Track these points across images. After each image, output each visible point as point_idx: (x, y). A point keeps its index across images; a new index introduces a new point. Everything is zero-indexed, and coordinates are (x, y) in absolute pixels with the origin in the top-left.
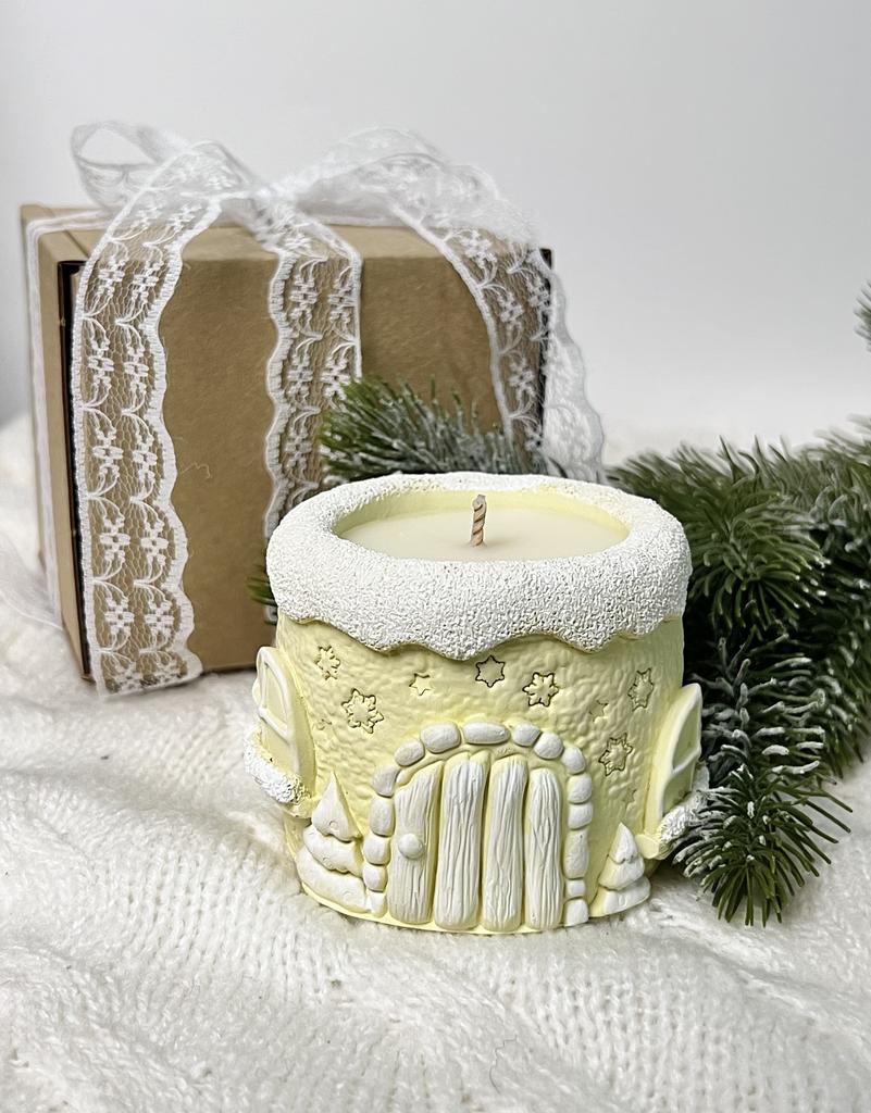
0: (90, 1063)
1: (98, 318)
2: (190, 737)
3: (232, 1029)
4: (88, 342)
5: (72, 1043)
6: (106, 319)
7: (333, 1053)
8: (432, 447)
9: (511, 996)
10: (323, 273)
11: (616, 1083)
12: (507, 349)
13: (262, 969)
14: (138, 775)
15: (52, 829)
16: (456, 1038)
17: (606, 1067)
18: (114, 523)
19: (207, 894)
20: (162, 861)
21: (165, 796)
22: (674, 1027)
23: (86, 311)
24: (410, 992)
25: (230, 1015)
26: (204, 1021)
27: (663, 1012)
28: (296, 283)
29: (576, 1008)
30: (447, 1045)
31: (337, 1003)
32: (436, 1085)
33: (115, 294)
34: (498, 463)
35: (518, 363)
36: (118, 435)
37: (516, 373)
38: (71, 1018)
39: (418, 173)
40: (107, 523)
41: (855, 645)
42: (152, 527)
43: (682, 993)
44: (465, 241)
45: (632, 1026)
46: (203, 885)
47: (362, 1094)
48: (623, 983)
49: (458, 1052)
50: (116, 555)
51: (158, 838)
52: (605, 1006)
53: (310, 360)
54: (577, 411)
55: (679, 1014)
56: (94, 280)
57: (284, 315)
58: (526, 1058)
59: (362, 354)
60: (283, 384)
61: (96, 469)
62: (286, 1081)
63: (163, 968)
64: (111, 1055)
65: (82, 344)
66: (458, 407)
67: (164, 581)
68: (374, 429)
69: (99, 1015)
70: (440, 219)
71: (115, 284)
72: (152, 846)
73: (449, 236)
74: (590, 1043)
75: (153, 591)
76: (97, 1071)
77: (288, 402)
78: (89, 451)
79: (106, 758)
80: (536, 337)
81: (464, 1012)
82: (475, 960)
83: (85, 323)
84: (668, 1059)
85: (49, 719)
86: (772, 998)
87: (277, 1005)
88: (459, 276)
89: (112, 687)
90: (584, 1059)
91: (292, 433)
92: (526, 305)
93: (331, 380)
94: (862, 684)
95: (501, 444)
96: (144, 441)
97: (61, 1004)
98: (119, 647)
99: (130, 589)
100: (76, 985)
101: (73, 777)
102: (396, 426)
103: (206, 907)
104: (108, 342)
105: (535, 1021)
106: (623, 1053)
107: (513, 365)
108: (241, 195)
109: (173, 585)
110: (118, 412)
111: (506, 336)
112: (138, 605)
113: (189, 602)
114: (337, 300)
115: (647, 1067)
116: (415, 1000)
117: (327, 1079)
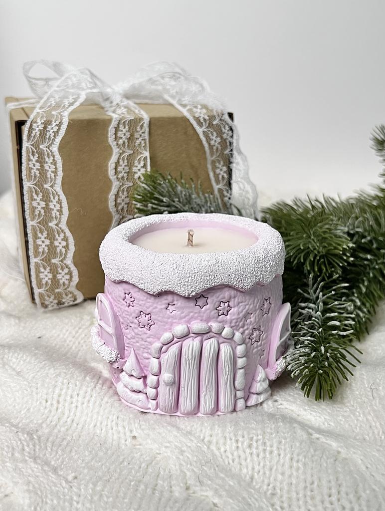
0: (23, 475)
1: (33, 145)
2: (77, 329)
3: (87, 458)
4: (29, 156)
5: (16, 466)
6: (36, 145)
7: (131, 468)
8: (181, 201)
9: (210, 442)
10: (132, 124)
11: (254, 481)
12: (214, 157)
13: (103, 431)
14: (54, 345)
15: (14, 370)
16: (184, 461)
17: (250, 473)
18: (42, 235)
19: (80, 399)
20: (61, 384)
21: (65, 355)
22: (279, 455)
23: (28, 142)
24: (166, 441)
25: (87, 452)
26: (76, 454)
27: (275, 449)
28: (120, 129)
29: (238, 447)
30: (181, 464)
31: (134, 446)
32: (175, 482)
33: (40, 135)
34: (210, 207)
35: (219, 163)
36: (43, 196)
37: (218, 168)
38: (17, 455)
39: (175, 80)
40: (40, 235)
41: (366, 284)
42: (59, 236)
43: (283, 441)
44: (195, 110)
45: (262, 455)
46: (78, 395)
47: (142, 487)
48: (258, 436)
49: (185, 467)
50: (44, 249)
51: (59, 375)
52: (250, 446)
53: (128, 162)
54: (246, 184)
55: (282, 449)
56: (31, 129)
57: (115, 143)
58: (215, 470)
59: (150, 159)
60: (116, 173)
61: (34, 211)
62: (109, 481)
63: (59, 431)
64: (33, 471)
65: (26, 157)
66: (192, 183)
67: (65, 260)
68: (155, 193)
69: (29, 453)
70: (184, 100)
71: (40, 130)
72: (57, 378)
73: (188, 107)
74: (243, 462)
75: (60, 264)
76: (26, 478)
77: (118, 180)
78: (31, 204)
79: (40, 338)
80: (227, 152)
81: (189, 449)
82: (195, 426)
83: (27, 147)
84: (277, 470)
85: (17, 321)
86: (323, 442)
87: (108, 447)
88: (192, 125)
89: (44, 306)
90: (241, 470)
91: (120, 194)
92: (222, 138)
93: (137, 171)
94: (369, 301)
95: (212, 199)
96: (54, 199)
97: (13, 449)
98: (46, 289)
99: (50, 263)
100: (20, 440)
101: (24, 347)
102: (165, 192)
103: (79, 405)
104: (37, 156)
105: (220, 453)
106: (258, 467)
107: (217, 164)
108: (95, 91)
109: (69, 261)
110: (42, 186)
111: (213, 151)
112: (54, 271)
113: (76, 269)
114: (139, 136)
115: (268, 473)
116: (168, 444)
117: (127, 481)
